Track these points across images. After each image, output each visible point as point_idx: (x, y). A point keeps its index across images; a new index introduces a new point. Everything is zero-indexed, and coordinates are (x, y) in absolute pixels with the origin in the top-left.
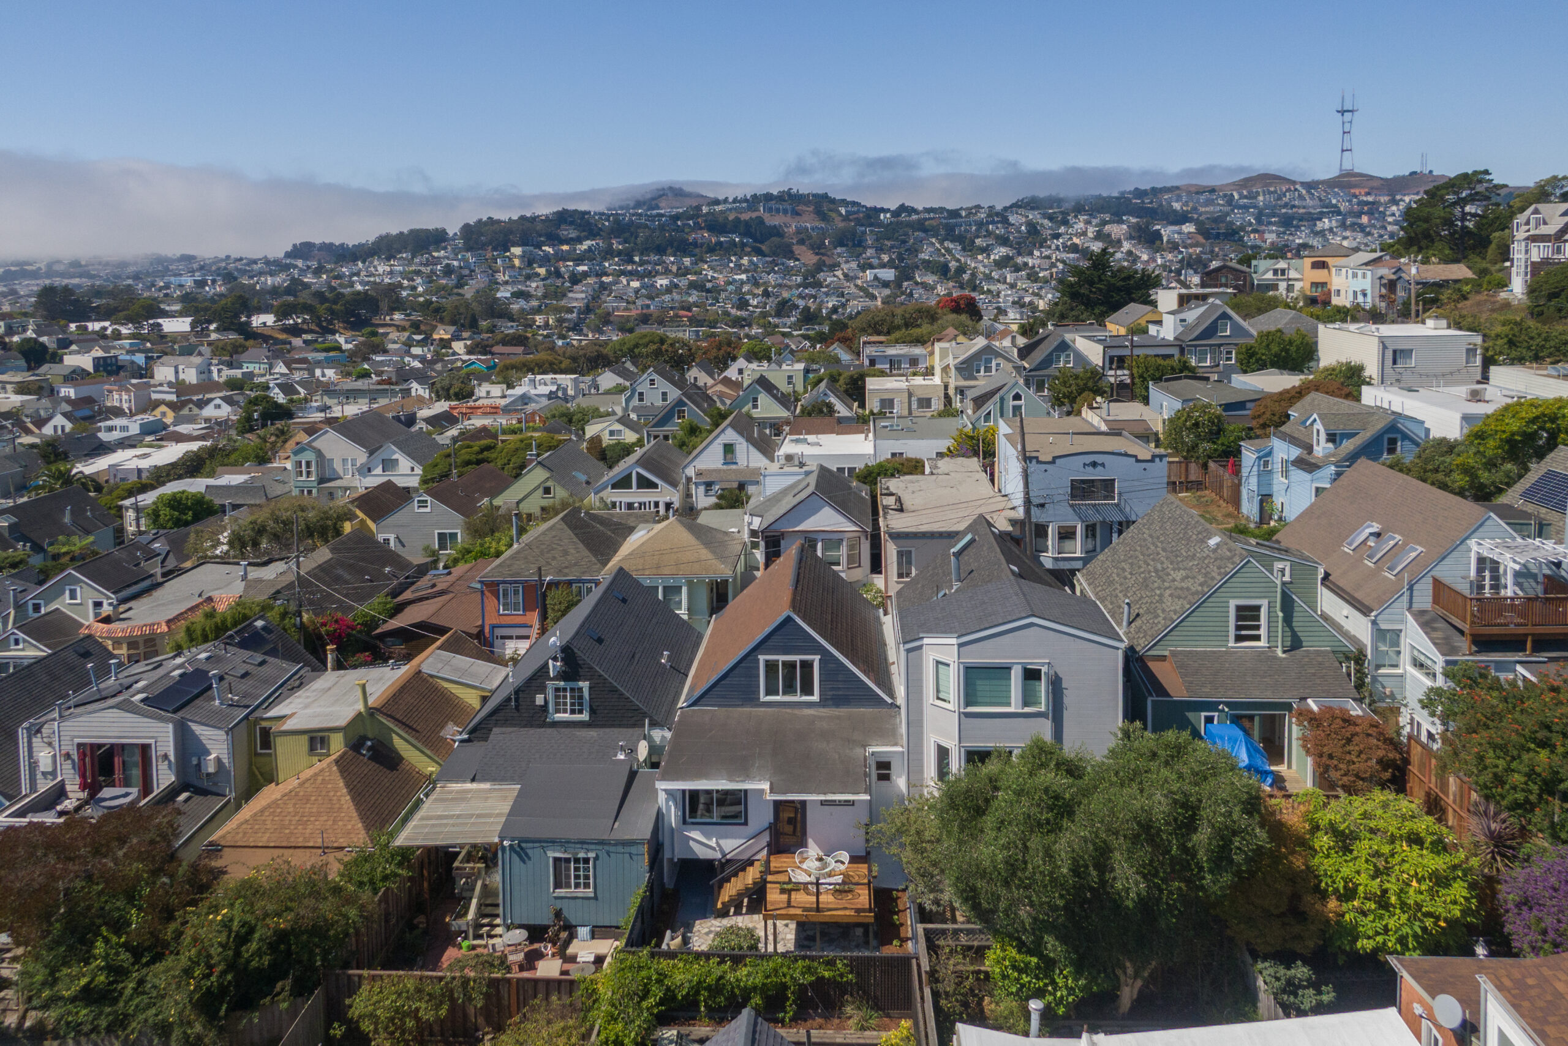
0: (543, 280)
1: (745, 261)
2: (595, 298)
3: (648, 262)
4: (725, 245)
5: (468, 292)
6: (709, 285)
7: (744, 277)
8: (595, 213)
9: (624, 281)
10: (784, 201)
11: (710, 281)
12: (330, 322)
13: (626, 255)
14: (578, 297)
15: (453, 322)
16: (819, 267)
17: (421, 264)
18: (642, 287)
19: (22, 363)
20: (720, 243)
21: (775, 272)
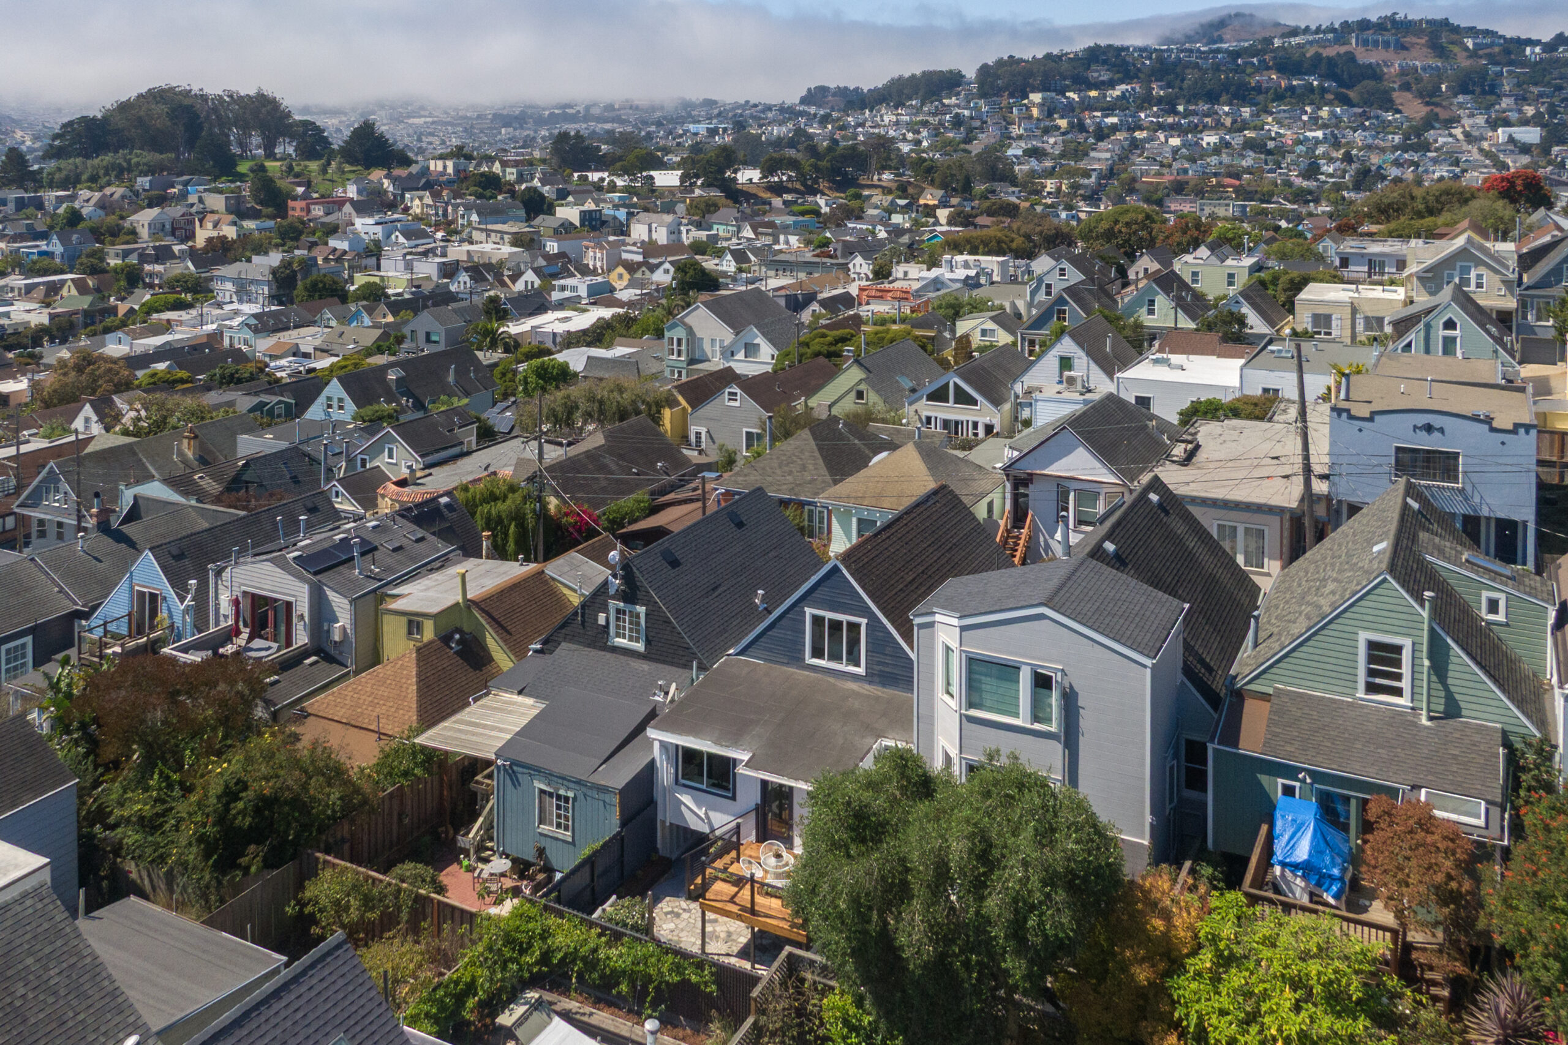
0: (1064, 134)
1: (1325, 112)
2: (1124, 158)
3: (1195, 113)
4: (1299, 91)
5: (976, 147)
6: (1271, 145)
7: (1319, 134)
8: (1135, 49)
9: (1163, 139)
10: (1386, 30)
11: (1274, 139)
12: (816, 181)
13: (1168, 103)
14: (1102, 156)
15: (944, 186)
16: (1429, 123)
17: (930, 113)
18: (1184, 145)
19: (522, 213)
20: (1291, 89)
21: (1365, 129)
